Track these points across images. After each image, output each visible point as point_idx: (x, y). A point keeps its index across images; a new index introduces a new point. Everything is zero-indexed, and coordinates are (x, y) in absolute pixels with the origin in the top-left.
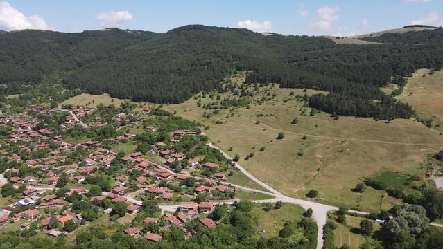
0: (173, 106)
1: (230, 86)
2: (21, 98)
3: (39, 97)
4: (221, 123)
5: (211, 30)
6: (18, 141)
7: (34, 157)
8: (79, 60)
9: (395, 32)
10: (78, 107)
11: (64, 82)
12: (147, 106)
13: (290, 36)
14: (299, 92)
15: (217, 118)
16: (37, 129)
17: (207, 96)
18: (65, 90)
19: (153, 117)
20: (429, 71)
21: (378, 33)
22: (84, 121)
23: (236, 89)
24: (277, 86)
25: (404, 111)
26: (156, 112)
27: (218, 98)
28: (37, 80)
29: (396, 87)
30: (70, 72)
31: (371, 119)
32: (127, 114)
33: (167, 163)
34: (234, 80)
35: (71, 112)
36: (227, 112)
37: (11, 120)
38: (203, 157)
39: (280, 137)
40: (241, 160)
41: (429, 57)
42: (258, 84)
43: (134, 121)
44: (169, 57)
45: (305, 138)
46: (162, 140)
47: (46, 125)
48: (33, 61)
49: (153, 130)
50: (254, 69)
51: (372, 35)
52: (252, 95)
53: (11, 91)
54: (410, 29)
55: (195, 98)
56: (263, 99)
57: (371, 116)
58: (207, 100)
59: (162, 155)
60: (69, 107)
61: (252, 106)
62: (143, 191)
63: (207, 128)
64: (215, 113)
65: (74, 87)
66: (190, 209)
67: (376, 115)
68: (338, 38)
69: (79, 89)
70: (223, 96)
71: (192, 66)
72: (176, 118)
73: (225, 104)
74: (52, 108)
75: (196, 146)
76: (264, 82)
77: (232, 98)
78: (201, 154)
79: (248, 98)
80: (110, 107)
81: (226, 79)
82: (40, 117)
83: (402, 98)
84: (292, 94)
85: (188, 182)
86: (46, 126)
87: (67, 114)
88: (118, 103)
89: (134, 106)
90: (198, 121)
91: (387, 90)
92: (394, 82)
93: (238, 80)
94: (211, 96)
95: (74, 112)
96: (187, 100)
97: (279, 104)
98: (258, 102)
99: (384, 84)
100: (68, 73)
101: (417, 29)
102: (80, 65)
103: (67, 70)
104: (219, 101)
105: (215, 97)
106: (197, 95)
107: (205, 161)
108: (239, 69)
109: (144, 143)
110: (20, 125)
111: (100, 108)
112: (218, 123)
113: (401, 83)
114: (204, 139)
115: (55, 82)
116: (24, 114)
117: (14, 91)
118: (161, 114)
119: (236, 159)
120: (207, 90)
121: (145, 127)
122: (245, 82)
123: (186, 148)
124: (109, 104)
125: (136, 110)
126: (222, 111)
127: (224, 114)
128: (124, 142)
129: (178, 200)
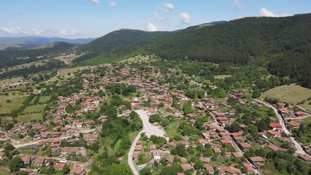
2: (226, 80)
3: (243, 81)
6: (206, 146)
8: (288, 42)
10: (286, 106)
11: (270, 67)
16: (231, 129)
18: (270, 76)
22: (297, 137)
28: (244, 62)
30: (278, 54)
35: (276, 111)
37: (210, 107)
47: (243, 126)
48: (245, 43)
53: (221, 72)
60: (274, 102)
69: (288, 78)
74: (253, 97)
86: (242, 128)
87: (270, 113)
95: (280, 112)
100: (274, 56)
102: (288, 48)
103: (274, 52)
110: (217, 116)
115: (261, 65)
116: (224, 101)
117: (223, 71)
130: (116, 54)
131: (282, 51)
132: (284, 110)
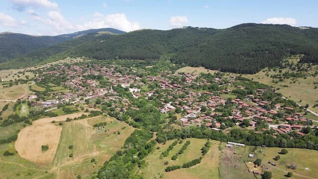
0: (249, 75)
1: (288, 64)
2: (153, 67)
4: (287, 86)
5: (261, 27)
6: (166, 89)
7: (180, 97)
8: (176, 47)
10: (188, 74)
11: (171, 60)
12: (231, 75)
15: (283, 84)
16: (172, 84)
17: (272, 70)
19: (238, 81)
22: (196, 81)
23: (293, 66)
26: (239, 78)
27: (280, 72)
32: (220, 79)
33: (260, 106)
34: (290, 61)
35: (185, 76)
36: (289, 80)
38: (283, 104)
40: (310, 107)
42: (311, 64)
43: (228, 82)
44: (236, 45)
46: (251, 93)
47: (176, 82)
49: (242, 88)
50: (305, 54)
52: (306, 71)
53: (147, 64)
55: (264, 71)
56: (316, 73)
58: (272, 73)
59: (255, 102)
61: (308, 77)
62: (252, 117)
63: (278, 89)
64: (281, 80)
65: (180, 63)
66: (287, 127)
69: (184, 64)
70: (284, 71)
71: (255, 51)
72: (255, 82)
73: (286, 76)
74: (172, 73)
75: (275, 98)
76: (315, 62)
77: (291, 72)
78: (280, 102)
79: (304, 73)
80: (209, 74)
81: (284, 60)
82: (170, 78)
85: (279, 115)
88: (212, 72)
89: (224, 75)
90: (270, 85)
93: (295, 60)
94: (274, 71)
95: (187, 77)
96: (258, 72)
98: (312, 75)
102: (176, 50)
103: (170, 52)
104: (282, 74)
105: (278, 71)
106: (264, 70)
107: (285, 106)
108: (293, 53)
109: (240, 94)
111: (203, 75)
112: (285, 86)
114: (279, 95)
115: (166, 59)
116: (159, 76)
117: (149, 64)
118: (243, 79)
119: (307, 106)
120: (271, 67)
121: (236, 86)
122: (300, 62)
123: (269, 98)
124: (207, 73)
125: (225, 77)
126: (285, 80)
127: (287, 81)
128: (226, 93)
129: (277, 123)
130: (31, 59)
131: (174, 52)
132: (188, 75)
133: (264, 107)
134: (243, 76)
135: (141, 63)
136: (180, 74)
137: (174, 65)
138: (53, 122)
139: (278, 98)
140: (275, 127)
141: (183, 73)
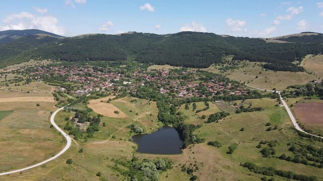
0: (204, 69)
1: (226, 61)
9: (296, 35)
10: (160, 70)
12: (192, 69)
13: (238, 37)
14: (258, 63)
15: (227, 73)
17: (217, 65)
20: (312, 55)
21: (287, 36)
22: (169, 74)
23: (230, 62)
24: (248, 61)
25: (302, 69)
26: (199, 71)
27: (223, 66)
29: (298, 62)
31: (289, 72)
32: (186, 72)
33: (220, 85)
34: (227, 59)
38: (232, 83)
39: (257, 77)
40: (246, 83)
41: (313, 49)
42: (239, 60)
43: (192, 74)
45: (266, 77)
46: (211, 79)
49: (204, 77)
50: (235, 55)
51: (283, 37)
52: (238, 65)
53: (120, 64)
54: (304, 34)
55: (213, 66)
56: (243, 66)
57: (289, 71)
58: (218, 67)
59: (216, 83)
61: (239, 69)
63: (226, 76)
64: (225, 71)
67: (291, 70)
68: (267, 39)
70: (225, 65)
71: (202, 53)
72: (210, 73)
73: (227, 68)
76: (242, 59)
77: (229, 66)
78: (230, 82)
79: (236, 66)
80: (176, 69)
81: (223, 58)
82: (147, 73)
83: (301, 65)
84: (255, 64)
85: (232, 88)
88: (178, 68)
90: (220, 74)
91: (295, 63)
92: (297, 60)
93: (230, 58)
94: (219, 65)
96: (209, 67)
97: (252, 68)
98: (241, 67)
99: (293, 61)
101: (308, 34)
105: (221, 65)
106: (213, 65)
108: (227, 54)
112: (229, 74)
113: (300, 60)
114: (228, 79)
118: (202, 72)
119: (244, 83)
120: (216, 63)
121: (199, 76)
122: (233, 60)
123: (223, 81)
124: (174, 69)
125: (188, 70)
126: (227, 71)
127: (229, 71)
128: (196, 80)
129: (233, 92)
133: (223, 85)
134: (200, 69)
135: (114, 64)
136: (153, 70)
137: (141, 64)
138: (102, 101)
139: (228, 81)
140: (233, 93)
141: (155, 70)
